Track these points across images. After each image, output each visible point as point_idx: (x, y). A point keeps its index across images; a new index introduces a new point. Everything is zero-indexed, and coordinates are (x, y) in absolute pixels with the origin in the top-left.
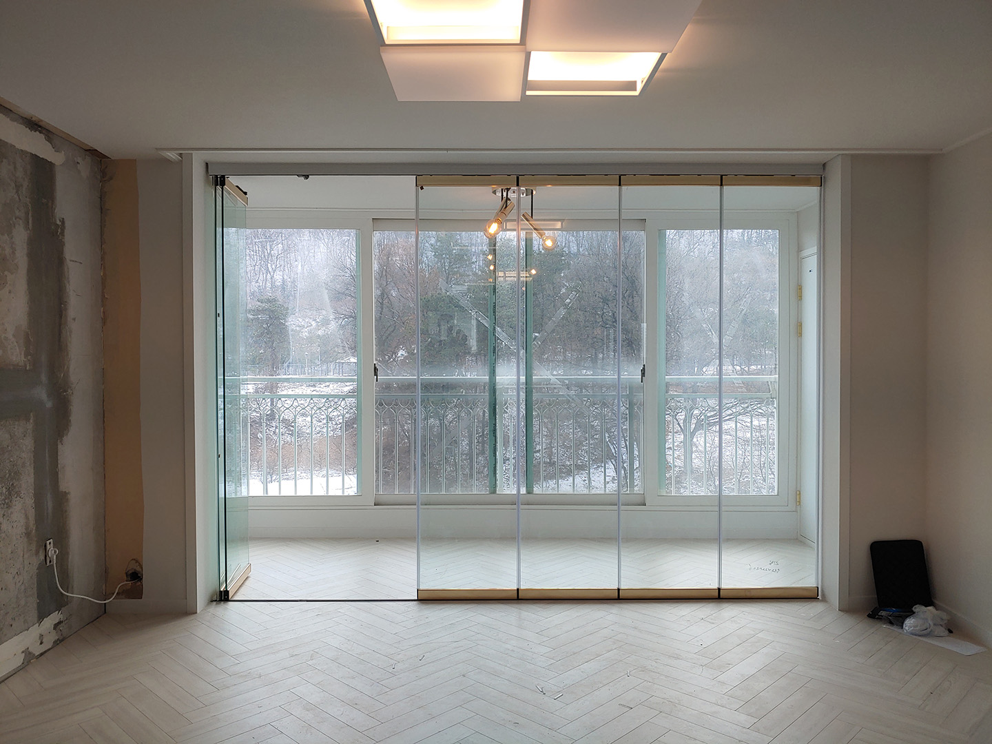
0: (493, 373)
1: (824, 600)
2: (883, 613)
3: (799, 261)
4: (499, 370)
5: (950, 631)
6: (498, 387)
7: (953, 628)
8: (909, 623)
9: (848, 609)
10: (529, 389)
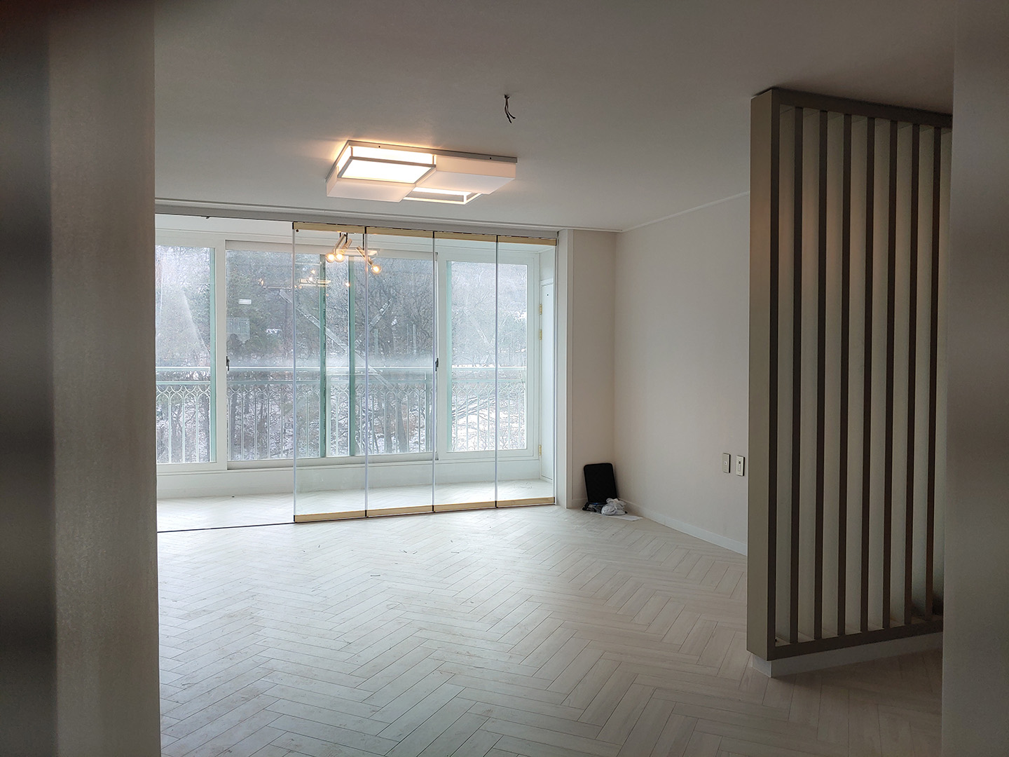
0: (323, 364)
1: (558, 504)
2: (591, 506)
3: (541, 287)
4: (329, 361)
5: (626, 513)
6: (327, 374)
7: (628, 510)
8: (605, 509)
9: (571, 507)
10: (352, 377)
